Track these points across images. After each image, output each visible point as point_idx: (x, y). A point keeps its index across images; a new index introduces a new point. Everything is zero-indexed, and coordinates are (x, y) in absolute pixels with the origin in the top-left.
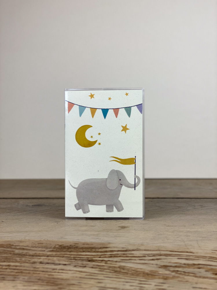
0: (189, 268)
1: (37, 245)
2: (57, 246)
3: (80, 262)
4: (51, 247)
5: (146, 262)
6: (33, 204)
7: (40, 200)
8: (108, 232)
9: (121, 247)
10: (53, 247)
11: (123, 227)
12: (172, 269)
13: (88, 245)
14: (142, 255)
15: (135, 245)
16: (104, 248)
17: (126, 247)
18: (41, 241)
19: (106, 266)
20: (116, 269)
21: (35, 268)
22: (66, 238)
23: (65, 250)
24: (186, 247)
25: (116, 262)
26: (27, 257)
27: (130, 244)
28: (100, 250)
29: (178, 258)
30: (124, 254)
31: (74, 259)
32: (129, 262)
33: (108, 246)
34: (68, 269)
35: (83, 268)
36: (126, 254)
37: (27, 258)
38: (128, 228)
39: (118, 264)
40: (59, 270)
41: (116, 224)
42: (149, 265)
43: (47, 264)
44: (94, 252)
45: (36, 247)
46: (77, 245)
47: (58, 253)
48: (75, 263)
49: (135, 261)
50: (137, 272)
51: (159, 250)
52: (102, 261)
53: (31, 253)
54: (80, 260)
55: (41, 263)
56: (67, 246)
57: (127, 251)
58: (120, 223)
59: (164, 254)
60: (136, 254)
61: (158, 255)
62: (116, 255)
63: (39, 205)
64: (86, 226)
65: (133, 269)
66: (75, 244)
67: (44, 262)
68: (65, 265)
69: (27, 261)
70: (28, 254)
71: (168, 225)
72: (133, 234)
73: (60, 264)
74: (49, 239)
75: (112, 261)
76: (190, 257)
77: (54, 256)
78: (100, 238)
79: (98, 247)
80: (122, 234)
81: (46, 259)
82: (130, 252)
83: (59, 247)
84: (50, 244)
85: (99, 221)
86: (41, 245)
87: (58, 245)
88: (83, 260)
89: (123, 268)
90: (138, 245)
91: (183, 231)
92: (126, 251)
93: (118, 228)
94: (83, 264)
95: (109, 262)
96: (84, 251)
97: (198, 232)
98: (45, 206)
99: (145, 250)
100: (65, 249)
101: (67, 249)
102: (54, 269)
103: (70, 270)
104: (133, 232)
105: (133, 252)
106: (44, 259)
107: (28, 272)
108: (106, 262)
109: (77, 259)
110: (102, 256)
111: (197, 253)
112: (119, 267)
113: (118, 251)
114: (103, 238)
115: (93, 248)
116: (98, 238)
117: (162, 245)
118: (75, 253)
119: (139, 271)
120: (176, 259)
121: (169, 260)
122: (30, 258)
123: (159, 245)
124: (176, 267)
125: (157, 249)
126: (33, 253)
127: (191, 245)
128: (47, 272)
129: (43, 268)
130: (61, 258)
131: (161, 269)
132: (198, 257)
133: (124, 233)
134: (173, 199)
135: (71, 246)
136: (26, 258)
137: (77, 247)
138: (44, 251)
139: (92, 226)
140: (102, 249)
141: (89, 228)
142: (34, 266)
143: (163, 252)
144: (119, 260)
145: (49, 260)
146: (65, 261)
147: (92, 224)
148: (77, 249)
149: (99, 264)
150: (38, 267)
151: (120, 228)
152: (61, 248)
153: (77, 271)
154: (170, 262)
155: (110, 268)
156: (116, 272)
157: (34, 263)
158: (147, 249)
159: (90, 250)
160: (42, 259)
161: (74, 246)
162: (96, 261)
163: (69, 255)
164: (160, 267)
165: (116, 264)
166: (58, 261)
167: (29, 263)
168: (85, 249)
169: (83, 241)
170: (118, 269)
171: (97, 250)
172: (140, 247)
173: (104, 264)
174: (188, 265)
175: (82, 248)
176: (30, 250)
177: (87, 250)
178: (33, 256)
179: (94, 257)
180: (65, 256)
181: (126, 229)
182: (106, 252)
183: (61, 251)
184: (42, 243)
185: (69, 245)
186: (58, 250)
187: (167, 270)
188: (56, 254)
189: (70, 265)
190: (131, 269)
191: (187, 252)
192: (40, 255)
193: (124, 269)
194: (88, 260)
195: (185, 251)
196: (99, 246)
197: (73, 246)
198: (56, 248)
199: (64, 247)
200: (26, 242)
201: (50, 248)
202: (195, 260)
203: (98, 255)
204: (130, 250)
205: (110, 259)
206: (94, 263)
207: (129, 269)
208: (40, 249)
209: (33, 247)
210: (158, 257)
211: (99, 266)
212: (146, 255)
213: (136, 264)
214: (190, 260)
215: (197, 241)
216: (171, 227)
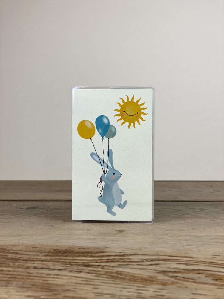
0: (188, 273)
1: (31, 249)
2: (52, 251)
3: (76, 267)
4: (46, 251)
5: (144, 267)
6: (27, 207)
7: (34, 202)
8: (105, 236)
9: (118, 252)
10: (48, 251)
11: (121, 231)
12: (171, 274)
13: (84, 249)
14: (140, 260)
15: (133, 250)
16: (101, 252)
17: (124, 252)
18: (35, 245)
19: (103, 271)
20: (113, 275)
21: (29, 273)
22: (61, 243)
23: (60, 255)
24: (185, 252)
25: (113, 267)
26: (21, 261)
27: (128, 249)
28: (97, 255)
29: (178, 264)
30: (121, 259)
31: (69, 264)
32: (126, 267)
33: (105, 251)
34: (63, 274)
35: (78, 273)
36: (124, 259)
37: (21, 263)
38: (126, 232)
39: (115, 269)
40: (54, 275)
41: (113, 227)
42: (147, 270)
43: (41, 270)
44: (91, 256)
45: (30, 252)
46: (72, 249)
47: (53, 258)
48: (70, 268)
49: (133, 267)
50: (135, 277)
51: (158, 255)
52: (99, 266)
53: (25, 257)
54: (75, 264)
55: (35, 268)
56: (63, 251)
57: (125, 256)
58: (117, 226)
59: (163, 259)
60: (134, 259)
61: (156, 260)
62: (113, 260)
63: (33, 208)
64: (82, 229)
65: (131, 274)
66: (70, 249)
67: (38, 267)
68: (60, 270)
69: (21, 266)
70: (21, 259)
71: (167, 229)
72: (130, 238)
73: (55, 269)
74: (43, 243)
75: (109, 266)
76: (189, 262)
77: (48, 261)
78: (97, 243)
79: (94, 252)
80: (119, 238)
81: (40, 264)
82: (127, 257)
83: (54, 251)
84: (45, 248)
85: (95, 224)
86: (34, 249)
87: (53, 249)
88: (79, 265)
89: (120, 273)
90: (136, 249)
91: (182, 235)
92: (123, 255)
93: (115, 232)
94: (78, 269)
95: (105, 267)
96: (79, 256)
97: (198, 236)
98: (40, 208)
99: (143, 255)
100: (61, 253)
101: (62, 253)
102: (48, 275)
103: (65, 276)
104: (131, 236)
105: (130, 257)
106: (38, 264)
107: (21, 277)
108: (103, 267)
109: (72, 263)
110: (98, 261)
111: (197, 258)
112: (117, 273)
113: (115, 256)
114: (99, 242)
115: (89, 253)
116: (95, 242)
117: (161, 249)
118: (71, 258)
119: (137, 277)
120: (175, 264)
121: (168, 266)
122: (24, 263)
123: (157, 249)
124: (175, 272)
125: (155, 254)
126: (27, 258)
127: (190, 250)
128: (41, 277)
129: (37, 273)
130: (56, 263)
131: (159, 275)
132: (198, 263)
133: (121, 237)
134: (172, 202)
135: (66, 251)
136: (19, 263)
137: (72, 252)
138: (39, 255)
139: (88, 230)
140: (99, 254)
141: (85, 232)
142: (28, 271)
143: (161, 257)
144: (116, 265)
145: (43, 265)
146: (60, 266)
147: (88, 228)
148: (73, 254)
149: (96, 269)
150: (31, 272)
151: (117, 232)
152: (56, 252)
153: (72, 276)
154: (168, 268)
155: (106, 273)
156: (113, 277)
157: (28, 268)
158: (145, 254)
159: (86, 255)
160: (36, 264)
161: (70, 250)
162: (93, 266)
163: (64, 259)
164: (158, 273)
165: (113, 270)
166: (53, 265)
167: (23, 268)
168: (81, 254)
169: (79, 245)
170: (115, 275)
171: (93, 255)
172: (138, 251)
173: (100, 270)
174: (188, 270)
175: (78, 253)
176: (23, 254)
177: (83, 254)
178: (26, 260)
179: (91, 262)
180: (61, 260)
181: (123, 233)
182: (103, 256)
183: (56, 256)
184: (37, 248)
185: (64, 249)
186: (53, 254)
187: (165, 276)
188: (51, 259)
189: (65, 270)
190: (128, 274)
191: (187, 257)
192: (34, 259)
193: (121, 275)
194: (83, 264)
195: (185, 256)
196: (96, 251)
197: (68, 250)
198: (51, 252)
199: (60, 252)
200: (19, 246)
201: (44, 252)
202: (195, 265)
203: (94, 260)
204: (127, 255)
205: (107, 264)
206: (90, 268)
207: (126, 274)
208: (34, 253)
209: (27, 251)
210: (157, 262)
211: (95, 271)
212: (144, 260)
213: (134, 269)
214: (189, 265)
215: (197, 245)
216: (170, 231)
